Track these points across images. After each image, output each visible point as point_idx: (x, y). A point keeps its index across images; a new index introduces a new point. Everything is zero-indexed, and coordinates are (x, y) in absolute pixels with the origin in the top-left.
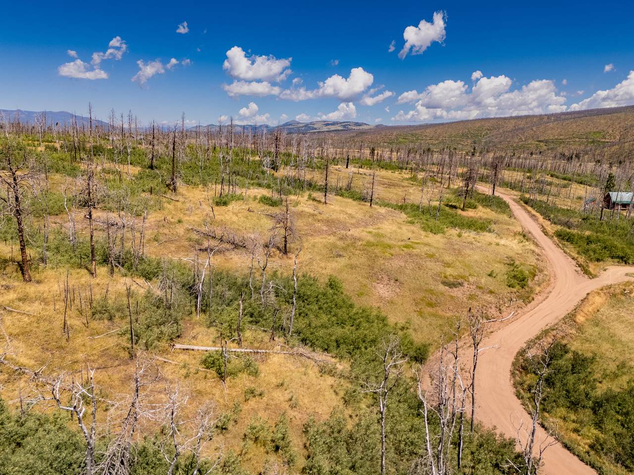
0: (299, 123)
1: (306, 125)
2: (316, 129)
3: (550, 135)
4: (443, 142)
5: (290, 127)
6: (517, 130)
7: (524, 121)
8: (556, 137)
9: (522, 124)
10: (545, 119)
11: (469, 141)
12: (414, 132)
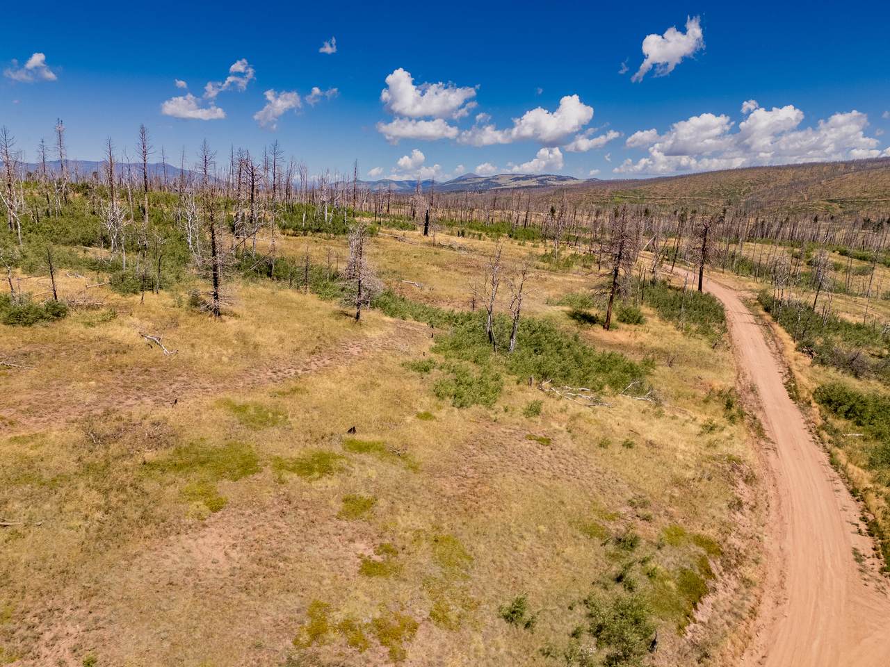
0: (476, 177)
1: (487, 181)
2: (500, 185)
3: (847, 191)
4: (680, 203)
5: (465, 183)
6: (796, 184)
7: (808, 171)
8: (858, 195)
9: (805, 175)
10: (841, 169)
11: (721, 201)
12: (638, 188)
